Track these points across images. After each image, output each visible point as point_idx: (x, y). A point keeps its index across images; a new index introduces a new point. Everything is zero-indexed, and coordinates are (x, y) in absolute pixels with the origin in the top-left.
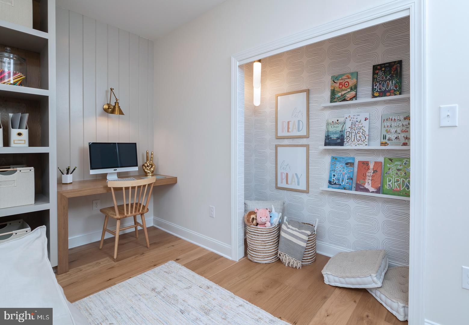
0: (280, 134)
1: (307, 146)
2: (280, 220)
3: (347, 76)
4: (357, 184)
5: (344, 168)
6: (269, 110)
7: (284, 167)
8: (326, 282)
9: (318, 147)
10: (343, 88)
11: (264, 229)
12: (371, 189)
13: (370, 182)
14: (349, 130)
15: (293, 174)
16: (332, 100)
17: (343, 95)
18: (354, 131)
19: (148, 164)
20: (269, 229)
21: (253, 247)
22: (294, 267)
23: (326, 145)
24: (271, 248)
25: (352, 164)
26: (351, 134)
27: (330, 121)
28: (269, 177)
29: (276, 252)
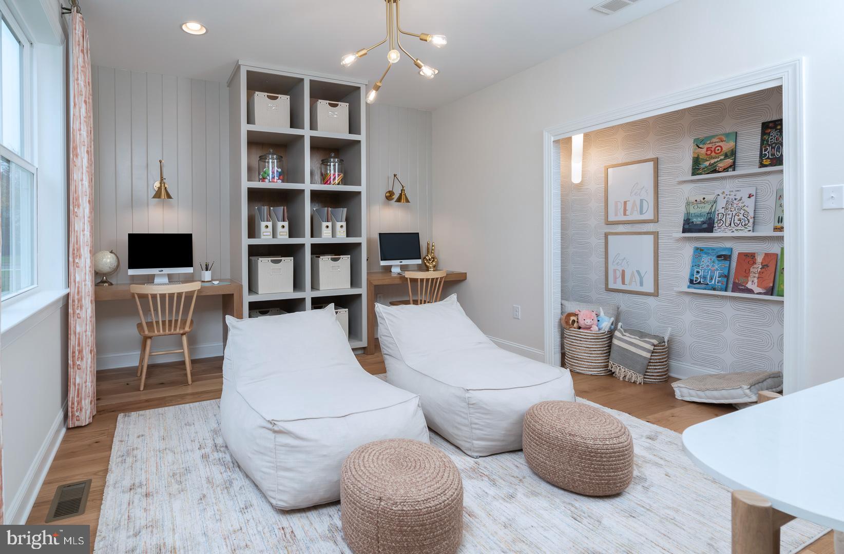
0: (612, 218)
1: (656, 235)
2: (613, 327)
3: (719, 139)
4: (734, 283)
5: (714, 262)
6: (595, 187)
7: (618, 262)
8: (678, 395)
9: (671, 235)
10: (713, 154)
11: (589, 333)
12: (757, 289)
13: (756, 280)
14: (722, 211)
15: (633, 272)
16: (696, 170)
17: (713, 164)
18: (730, 212)
19: (430, 257)
20: (596, 334)
21: (575, 354)
22: (632, 381)
23: (684, 231)
24: (599, 358)
25: (726, 258)
26: (725, 216)
27: (692, 199)
28: (596, 276)
29: (606, 364)
